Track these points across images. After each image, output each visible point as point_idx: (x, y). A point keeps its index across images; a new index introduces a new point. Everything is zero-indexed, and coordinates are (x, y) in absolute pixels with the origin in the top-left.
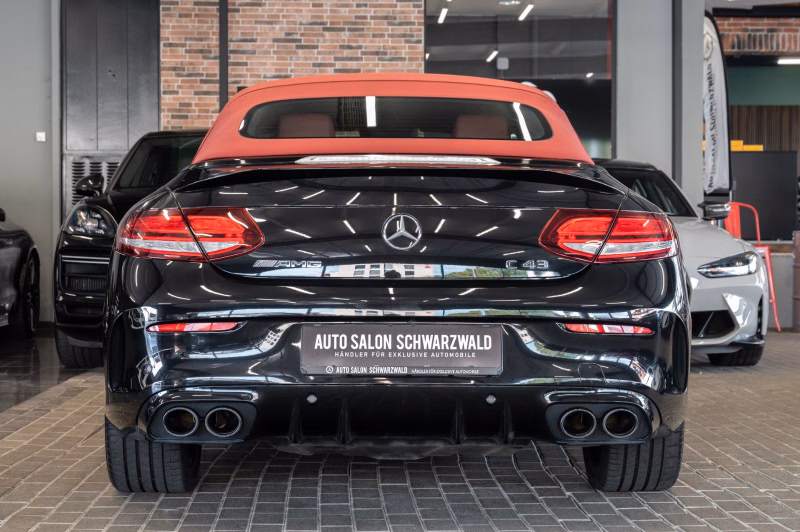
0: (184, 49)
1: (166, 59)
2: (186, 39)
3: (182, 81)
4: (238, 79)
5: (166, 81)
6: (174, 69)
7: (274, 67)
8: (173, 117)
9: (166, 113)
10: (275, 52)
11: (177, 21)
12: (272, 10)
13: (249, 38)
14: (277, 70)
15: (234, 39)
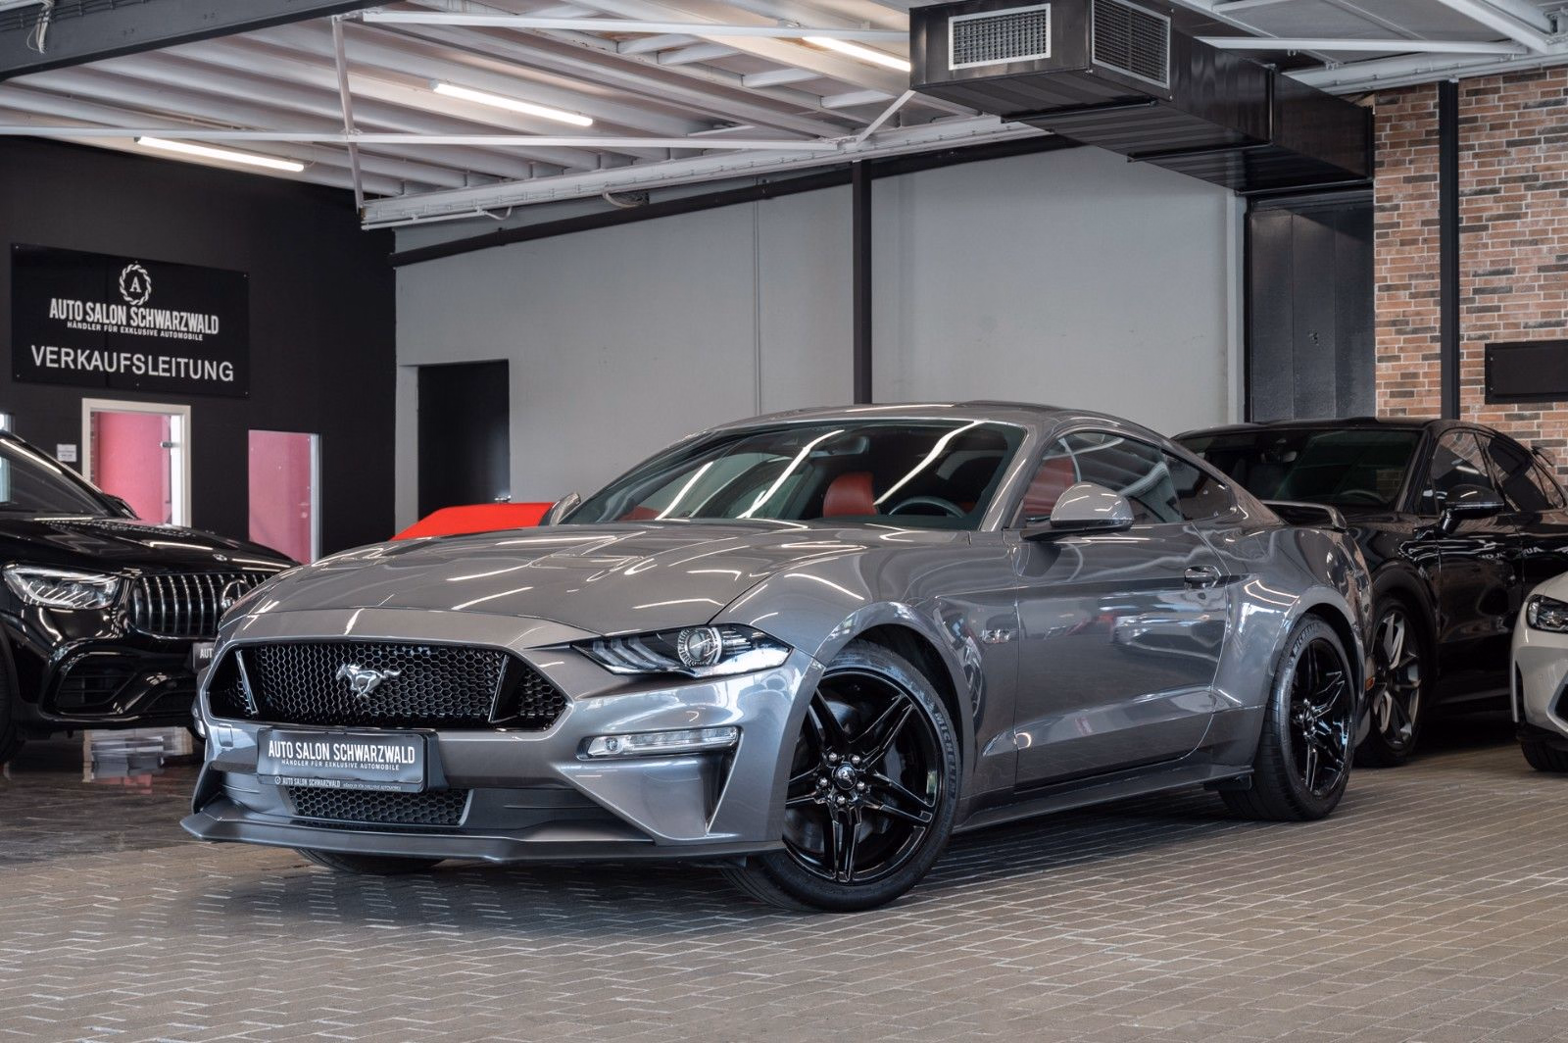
0: (1407, 292)
1: (1383, 308)
2: (1411, 277)
3: (1405, 341)
4: (1486, 332)
5: (1382, 342)
6: (1394, 323)
7: (1540, 311)
8: (1393, 395)
9: (1382, 390)
10: (1541, 287)
11: (1398, 252)
12: (1537, 222)
13: (1502, 268)
14: (1544, 315)
15: (1480, 272)
